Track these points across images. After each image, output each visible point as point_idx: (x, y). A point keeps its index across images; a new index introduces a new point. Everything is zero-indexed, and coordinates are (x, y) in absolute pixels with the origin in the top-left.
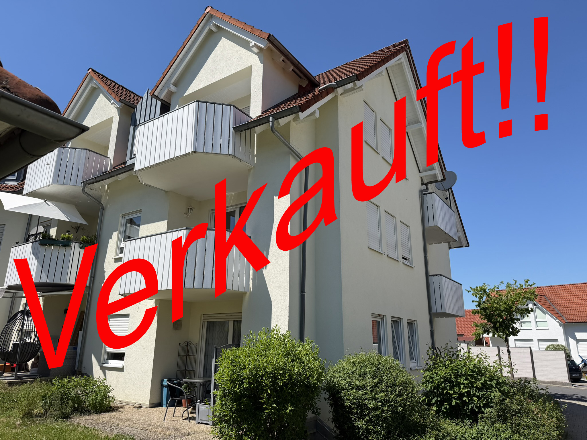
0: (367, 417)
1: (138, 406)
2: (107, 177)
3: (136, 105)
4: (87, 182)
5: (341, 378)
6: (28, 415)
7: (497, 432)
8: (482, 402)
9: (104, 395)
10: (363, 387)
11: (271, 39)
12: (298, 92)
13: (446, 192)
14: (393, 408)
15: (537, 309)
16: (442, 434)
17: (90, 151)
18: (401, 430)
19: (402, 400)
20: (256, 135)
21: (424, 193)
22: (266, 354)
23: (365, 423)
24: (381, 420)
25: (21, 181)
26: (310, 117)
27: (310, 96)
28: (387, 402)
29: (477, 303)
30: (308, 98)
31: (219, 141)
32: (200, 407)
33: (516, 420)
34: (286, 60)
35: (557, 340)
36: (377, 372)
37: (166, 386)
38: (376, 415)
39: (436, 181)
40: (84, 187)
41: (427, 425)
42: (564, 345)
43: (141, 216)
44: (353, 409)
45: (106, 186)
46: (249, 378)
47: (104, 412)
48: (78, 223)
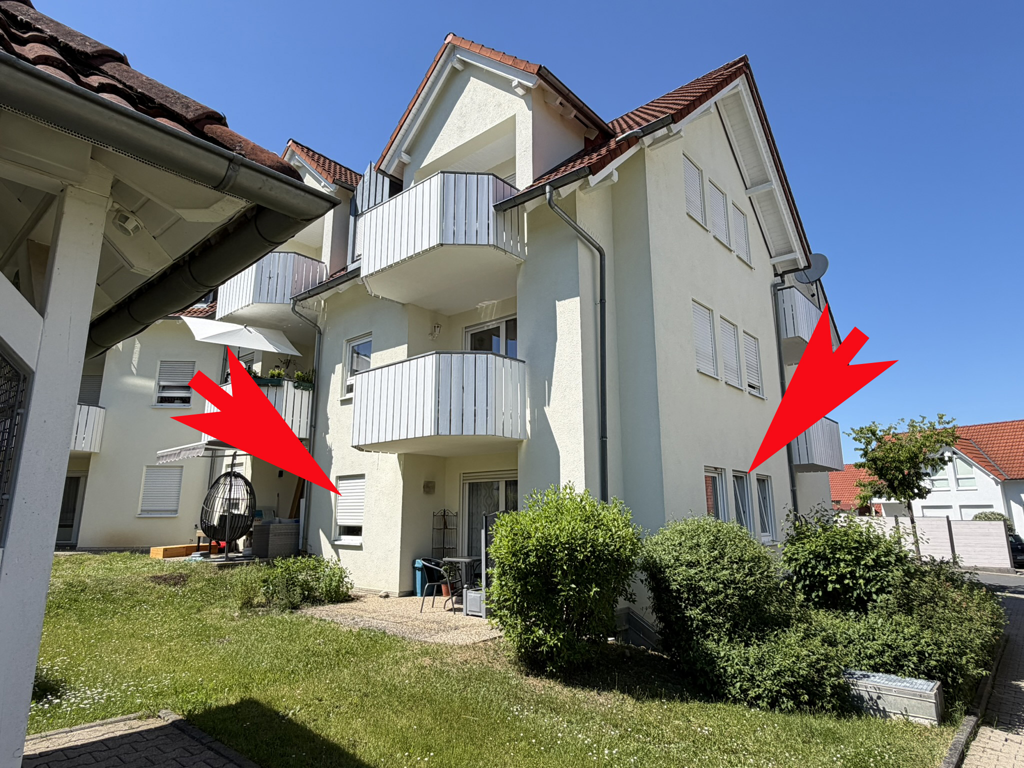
0: (703, 604)
1: (384, 595)
2: (324, 290)
3: (355, 186)
4: (298, 298)
5: (664, 552)
6: (247, 604)
7: (898, 626)
8: (874, 586)
9: (339, 580)
10: (697, 563)
11: (542, 73)
12: (584, 148)
13: (812, 285)
14: (741, 591)
15: (958, 460)
16: (813, 628)
17: (299, 254)
18: (753, 621)
19: (754, 581)
20: (525, 214)
21: (779, 288)
22: (556, 519)
23: (700, 613)
24: (723, 607)
25: (211, 303)
26: (604, 182)
27: (604, 151)
28: (731, 583)
29: (862, 452)
30: (601, 155)
31: (475, 226)
32: (469, 594)
33: (926, 610)
34: (564, 102)
35: (991, 506)
36: (716, 543)
37: (419, 569)
38: (717, 601)
39: (797, 270)
40: (294, 304)
41: (791, 616)
42: (1003, 513)
43: (371, 341)
44: (682, 593)
45: (323, 302)
46: (536, 549)
47: (342, 602)
48: (288, 355)
